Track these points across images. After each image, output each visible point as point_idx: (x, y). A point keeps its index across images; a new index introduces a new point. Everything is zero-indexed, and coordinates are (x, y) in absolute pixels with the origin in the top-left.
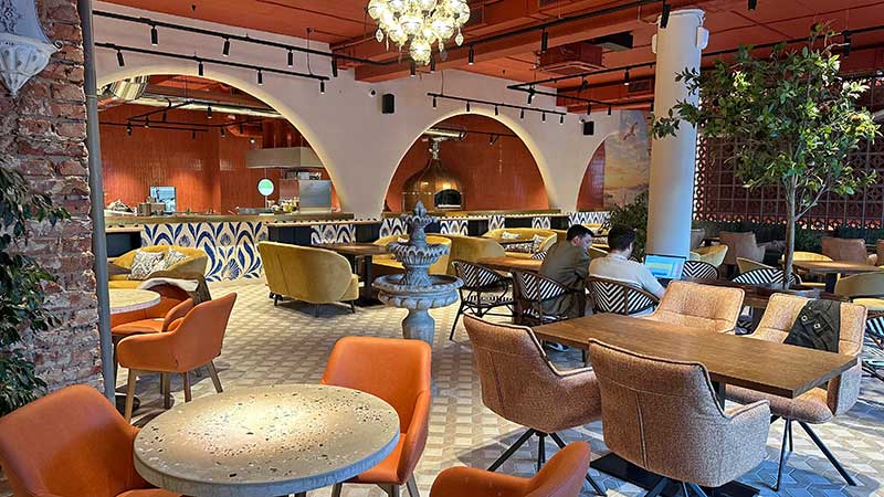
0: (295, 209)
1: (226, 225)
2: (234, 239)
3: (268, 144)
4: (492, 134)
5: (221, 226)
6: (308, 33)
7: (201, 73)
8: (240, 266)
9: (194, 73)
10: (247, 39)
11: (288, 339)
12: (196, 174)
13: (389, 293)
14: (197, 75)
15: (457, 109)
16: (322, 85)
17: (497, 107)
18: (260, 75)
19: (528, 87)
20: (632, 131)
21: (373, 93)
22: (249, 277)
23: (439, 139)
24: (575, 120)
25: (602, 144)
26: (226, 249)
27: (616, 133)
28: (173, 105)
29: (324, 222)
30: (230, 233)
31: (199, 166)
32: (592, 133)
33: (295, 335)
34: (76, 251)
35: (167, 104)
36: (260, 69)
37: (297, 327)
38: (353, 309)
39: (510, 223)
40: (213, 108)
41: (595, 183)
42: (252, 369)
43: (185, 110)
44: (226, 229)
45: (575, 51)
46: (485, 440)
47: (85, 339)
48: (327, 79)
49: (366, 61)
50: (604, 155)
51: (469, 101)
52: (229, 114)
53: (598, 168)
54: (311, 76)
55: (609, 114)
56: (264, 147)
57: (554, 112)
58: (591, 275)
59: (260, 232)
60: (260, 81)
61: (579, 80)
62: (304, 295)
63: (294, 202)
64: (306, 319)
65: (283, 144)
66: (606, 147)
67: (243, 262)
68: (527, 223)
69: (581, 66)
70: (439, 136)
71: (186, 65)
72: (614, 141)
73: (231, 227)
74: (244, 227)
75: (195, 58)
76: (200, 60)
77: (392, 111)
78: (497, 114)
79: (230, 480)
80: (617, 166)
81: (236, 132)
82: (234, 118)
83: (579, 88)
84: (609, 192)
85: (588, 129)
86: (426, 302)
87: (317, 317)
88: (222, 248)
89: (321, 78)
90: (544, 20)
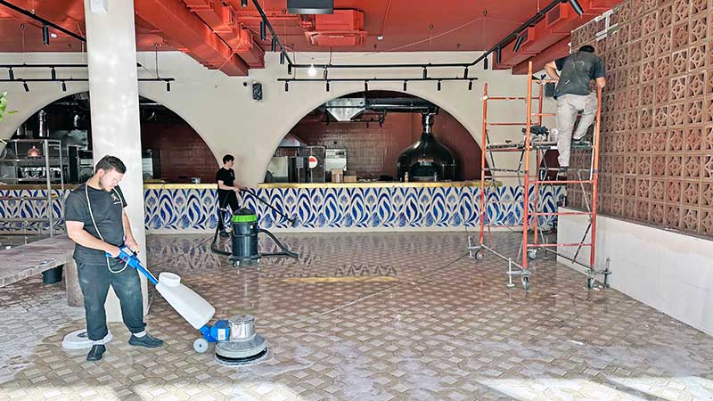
16: (169, 85)
21: (245, 84)
48: (173, 80)
54: (158, 80)
89: (168, 80)
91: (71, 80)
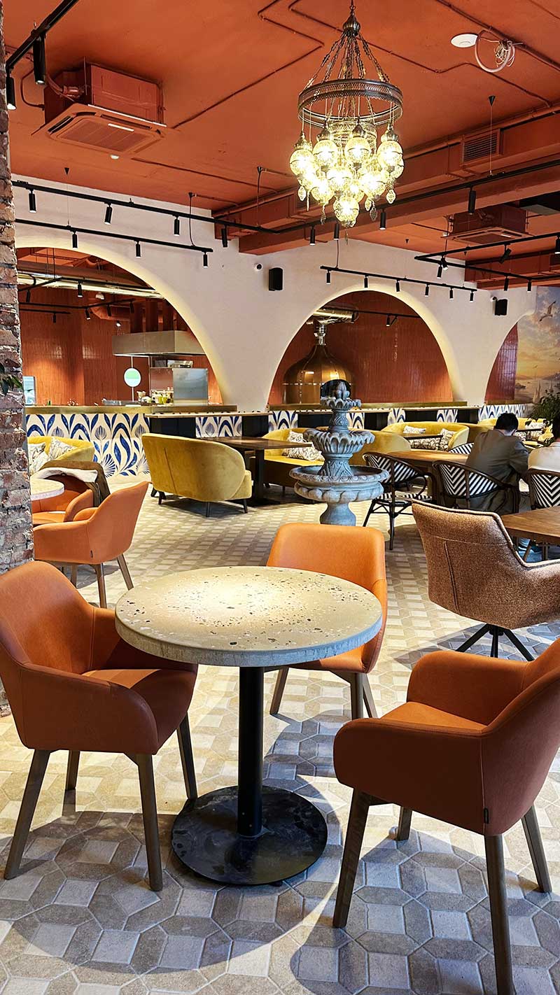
0: (168, 401)
1: (101, 416)
2: (109, 432)
3: (137, 329)
4: (390, 314)
5: (96, 418)
6: (190, 198)
7: (75, 245)
8: (116, 463)
9: (66, 244)
10: (131, 204)
11: (182, 538)
12: (56, 363)
13: (310, 485)
14: (71, 248)
15: (351, 285)
16: (205, 257)
17: (398, 282)
18: (138, 247)
19: (439, 258)
20: (549, 312)
21: (259, 267)
22: (126, 474)
23: (325, 322)
24: (485, 297)
25: (516, 326)
26: (101, 444)
27: (530, 313)
28: (38, 282)
29: (205, 414)
30: (105, 425)
31: (58, 353)
32: (504, 313)
33: (188, 535)
34: (10, 427)
35: (31, 282)
36: (137, 240)
37: (188, 526)
38: (245, 509)
39: (411, 417)
40: (84, 287)
41: (505, 371)
42: (152, 566)
43: (50, 288)
44: (101, 421)
45: (495, 215)
46: (420, 642)
47: (19, 521)
48: (211, 250)
49: (259, 229)
50: (517, 340)
51: (367, 275)
52: (97, 293)
53: (510, 354)
54: (193, 247)
55: (529, 290)
56: (132, 332)
57: (463, 288)
58: (530, 467)
59: (136, 425)
60: (138, 254)
61: (499, 250)
62: (194, 493)
63: (167, 393)
64: (196, 518)
65: (153, 327)
66: (519, 330)
67: (119, 459)
68: (431, 416)
69: (502, 232)
70: (326, 318)
71: (56, 235)
72: (528, 323)
73: (106, 418)
74: (120, 419)
75: (68, 228)
76: (74, 230)
77: (280, 288)
78: (398, 290)
79: (233, 648)
80: (531, 352)
81: (100, 314)
82: (102, 298)
83: (499, 259)
84: (521, 383)
85: (501, 307)
86: (350, 494)
87: (207, 516)
88: (98, 442)
89: (205, 250)
90: (466, 178)
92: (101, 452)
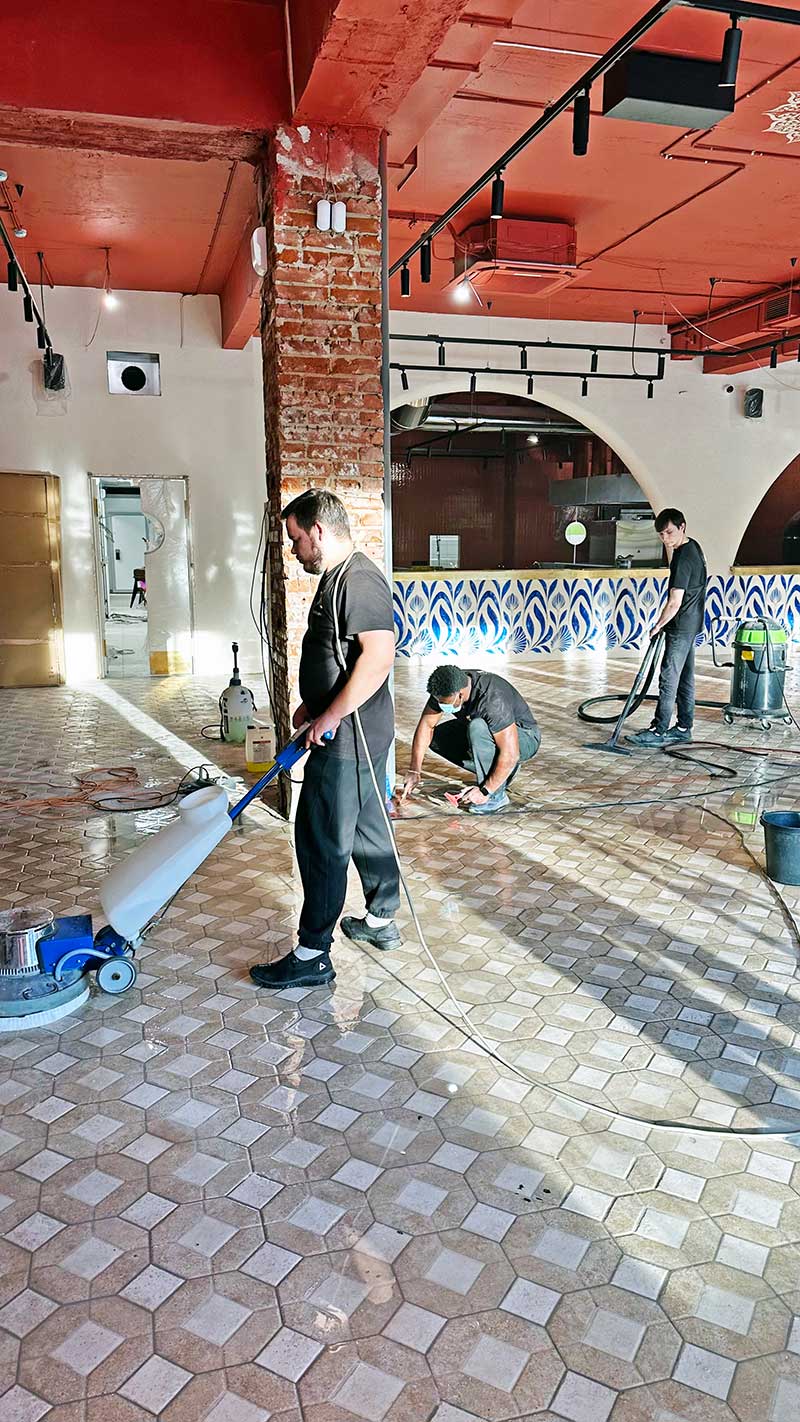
8: (528, 637)
10: (548, 344)
16: (650, 386)
18: (585, 384)
21: (730, 389)
26: (512, 614)
28: (460, 428)
30: (517, 594)
48: (658, 378)
54: (636, 377)
60: (584, 392)
67: (531, 631)
77: (759, 414)
88: (508, 612)
89: (650, 379)
91: (488, 370)
92: (512, 624)
